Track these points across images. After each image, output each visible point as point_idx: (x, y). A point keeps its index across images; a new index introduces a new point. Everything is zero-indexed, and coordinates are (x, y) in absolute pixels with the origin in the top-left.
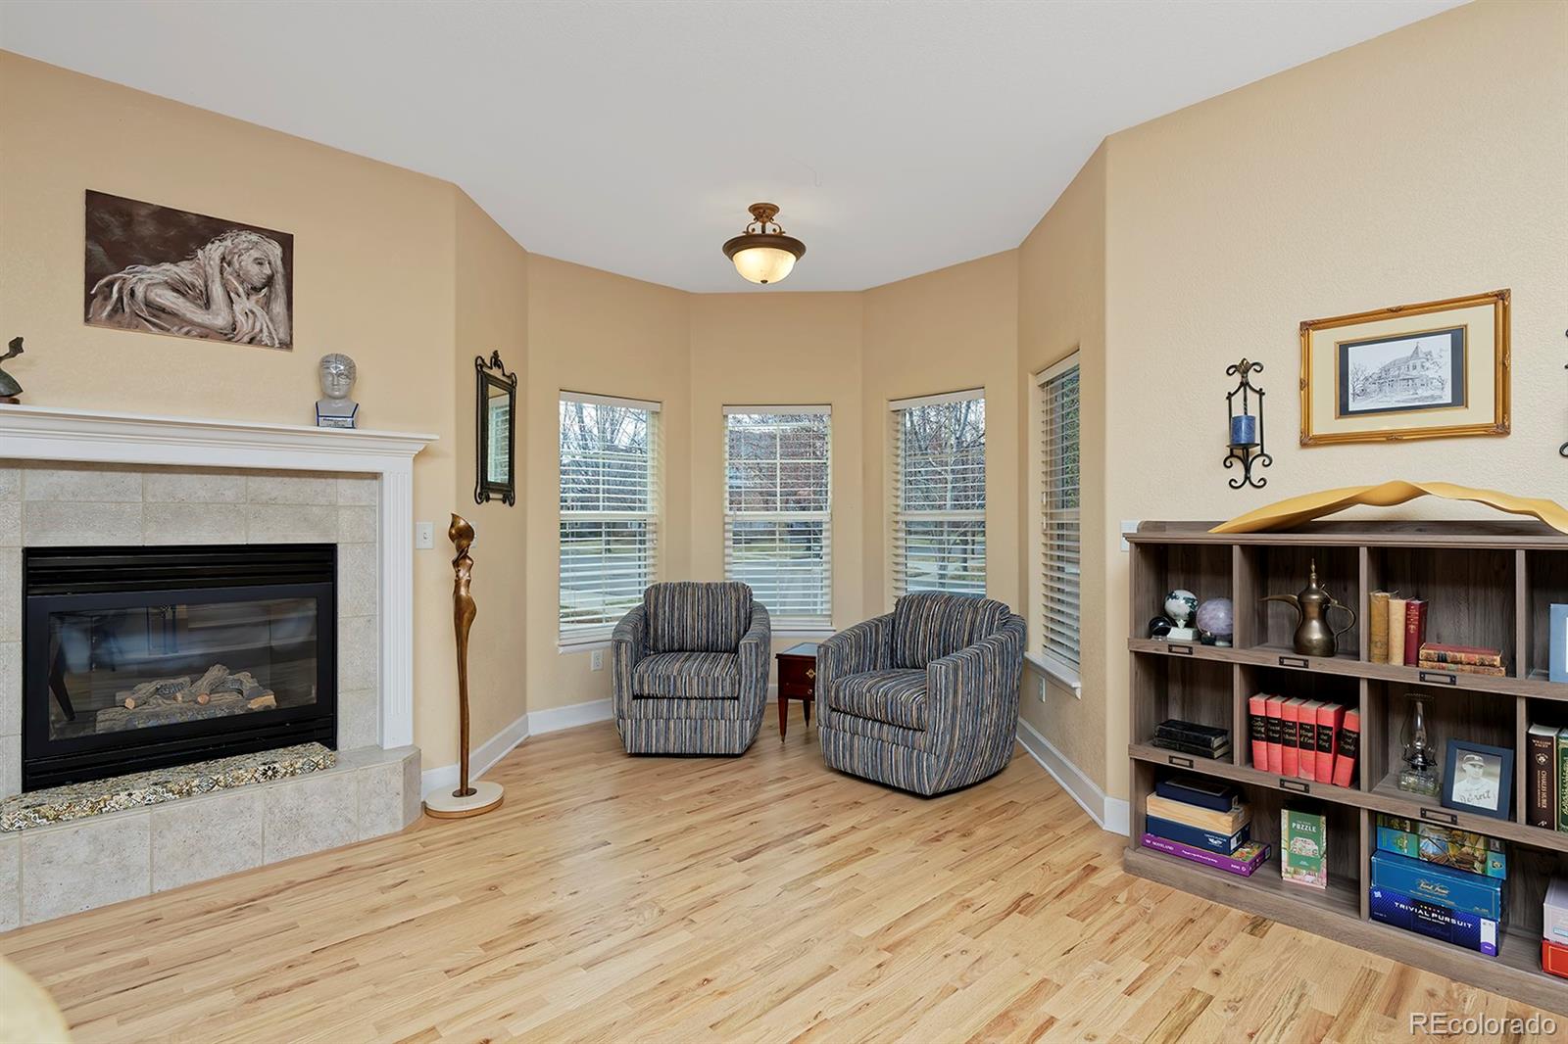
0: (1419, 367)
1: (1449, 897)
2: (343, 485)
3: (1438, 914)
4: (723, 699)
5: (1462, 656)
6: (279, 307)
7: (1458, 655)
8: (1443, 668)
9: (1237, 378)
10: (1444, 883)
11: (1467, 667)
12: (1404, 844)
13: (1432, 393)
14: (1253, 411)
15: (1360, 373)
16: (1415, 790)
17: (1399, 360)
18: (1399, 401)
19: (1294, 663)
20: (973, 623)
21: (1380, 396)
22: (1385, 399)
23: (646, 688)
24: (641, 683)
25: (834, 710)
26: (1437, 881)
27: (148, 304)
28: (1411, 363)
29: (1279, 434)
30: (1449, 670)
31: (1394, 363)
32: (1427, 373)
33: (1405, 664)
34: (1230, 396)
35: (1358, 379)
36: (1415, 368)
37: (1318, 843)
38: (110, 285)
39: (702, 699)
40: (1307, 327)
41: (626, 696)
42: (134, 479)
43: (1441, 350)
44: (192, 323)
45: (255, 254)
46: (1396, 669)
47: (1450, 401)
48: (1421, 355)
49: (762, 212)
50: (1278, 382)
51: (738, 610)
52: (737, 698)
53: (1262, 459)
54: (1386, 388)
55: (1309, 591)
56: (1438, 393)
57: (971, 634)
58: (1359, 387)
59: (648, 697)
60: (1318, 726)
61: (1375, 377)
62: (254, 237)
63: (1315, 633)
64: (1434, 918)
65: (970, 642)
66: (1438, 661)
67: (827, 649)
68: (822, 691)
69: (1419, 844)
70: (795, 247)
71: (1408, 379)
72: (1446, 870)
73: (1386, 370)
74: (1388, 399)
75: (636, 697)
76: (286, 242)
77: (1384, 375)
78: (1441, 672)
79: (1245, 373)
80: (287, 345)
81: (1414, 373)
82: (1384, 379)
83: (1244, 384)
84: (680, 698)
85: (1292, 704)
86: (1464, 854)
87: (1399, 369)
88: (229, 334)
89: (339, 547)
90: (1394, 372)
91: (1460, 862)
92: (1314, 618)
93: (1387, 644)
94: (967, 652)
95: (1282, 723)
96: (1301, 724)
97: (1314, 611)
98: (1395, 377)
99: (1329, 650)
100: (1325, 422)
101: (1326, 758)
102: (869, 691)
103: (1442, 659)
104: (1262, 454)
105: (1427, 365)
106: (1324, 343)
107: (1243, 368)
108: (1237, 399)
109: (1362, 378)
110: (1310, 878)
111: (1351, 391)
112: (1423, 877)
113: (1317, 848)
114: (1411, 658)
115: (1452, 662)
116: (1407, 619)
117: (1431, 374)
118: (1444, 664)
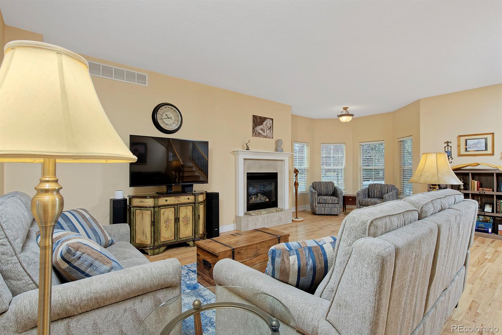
2: (279, 162)
4: (336, 204)
6: (272, 131)
9: (446, 144)
14: (449, 150)
20: (388, 189)
23: (320, 201)
24: (319, 200)
25: (360, 205)
27: (259, 133)
29: (454, 154)
34: (445, 147)
38: (255, 130)
39: (331, 204)
40: (460, 136)
41: (317, 203)
42: (257, 161)
44: (263, 135)
45: (269, 123)
49: (345, 109)
50: (454, 145)
51: (332, 187)
52: (339, 204)
53: (451, 158)
57: (387, 191)
59: (321, 203)
62: (269, 120)
65: (387, 193)
67: (359, 194)
68: (358, 202)
70: (352, 115)
75: (318, 203)
76: (272, 120)
79: (448, 143)
80: (272, 138)
83: (448, 145)
84: (327, 203)
88: (266, 137)
89: (278, 173)
94: (391, 193)
100: (463, 152)
102: (370, 201)
104: (451, 157)
106: (463, 140)
107: (448, 142)
108: (446, 148)
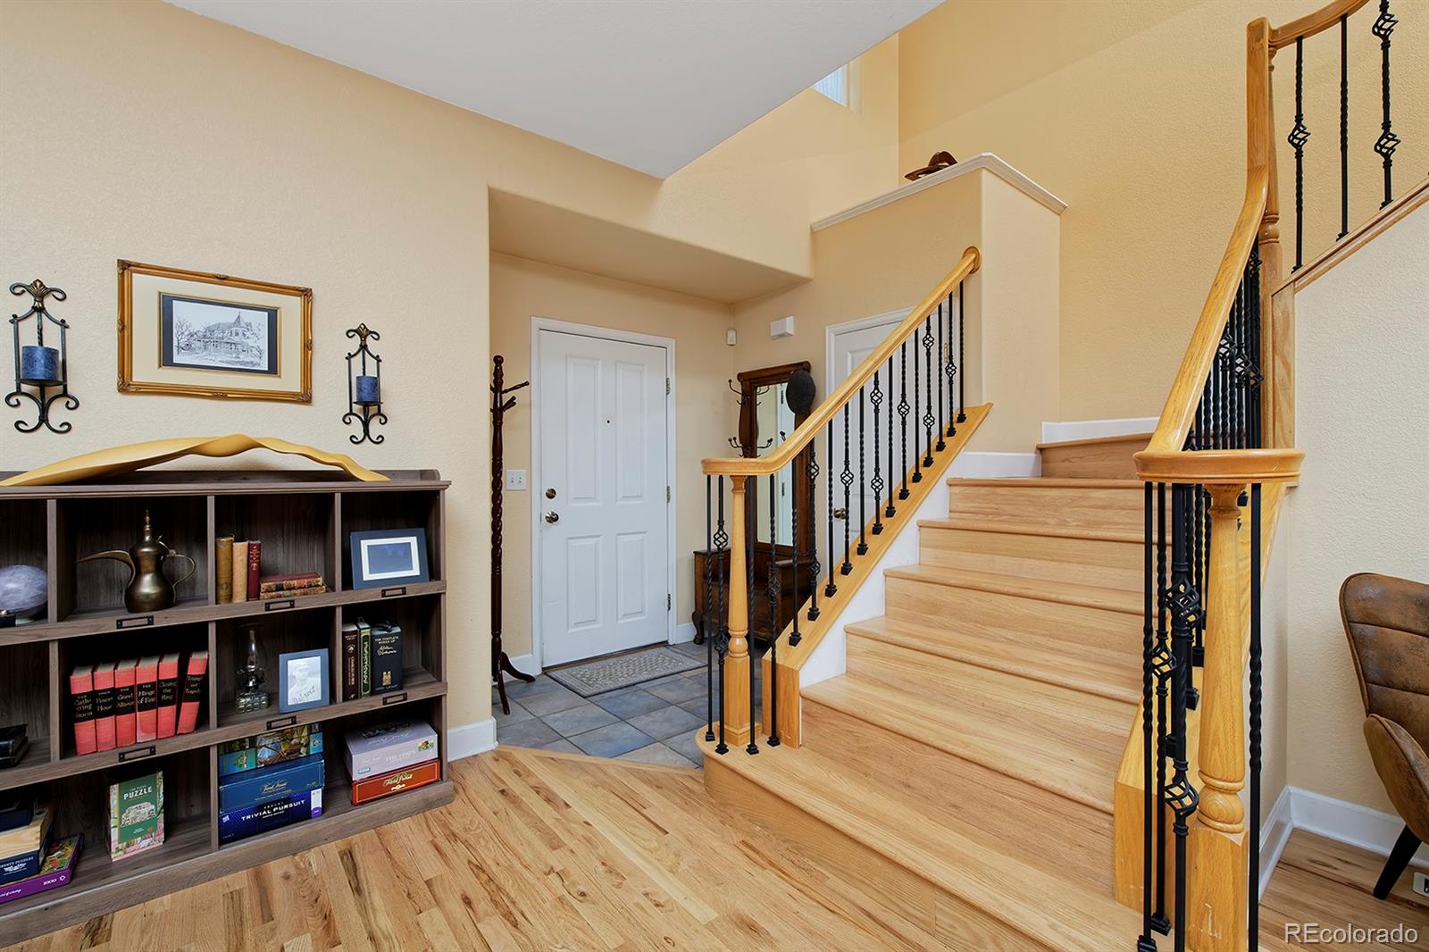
0: (240, 335)
1: (287, 787)
3: (278, 806)
5: (295, 583)
7: (292, 582)
8: (280, 596)
10: (281, 778)
11: (298, 591)
12: (245, 762)
13: (252, 359)
15: (184, 328)
16: (253, 708)
17: (224, 324)
18: (223, 362)
19: (135, 622)
21: (204, 353)
22: (209, 357)
26: (276, 779)
28: (234, 329)
30: (285, 597)
31: (218, 326)
32: (248, 341)
33: (248, 600)
35: (182, 333)
36: (237, 334)
37: (154, 802)
43: (259, 324)
46: (241, 606)
47: (267, 369)
48: (242, 325)
54: (211, 347)
55: (142, 543)
56: (256, 360)
58: (184, 341)
60: (159, 681)
61: (200, 334)
63: (147, 586)
64: (277, 811)
66: (277, 590)
69: (256, 754)
71: (231, 344)
72: (281, 766)
73: (211, 330)
74: (213, 358)
77: (208, 334)
78: (278, 600)
81: (236, 339)
82: (208, 338)
85: (125, 668)
86: (293, 746)
87: (224, 333)
90: (217, 334)
91: (291, 753)
92: (148, 572)
93: (231, 585)
95: (114, 692)
96: (140, 686)
97: (147, 564)
98: (219, 338)
99: (167, 600)
101: (167, 712)
103: (280, 588)
105: (248, 334)
109: (186, 333)
110: (145, 843)
111: (175, 343)
112: (265, 781)
113: (153, 807)
114: (253, 593)
115: (287, 589)
116: (249, 559)
117: (251, 342)
118: (281, 593)
